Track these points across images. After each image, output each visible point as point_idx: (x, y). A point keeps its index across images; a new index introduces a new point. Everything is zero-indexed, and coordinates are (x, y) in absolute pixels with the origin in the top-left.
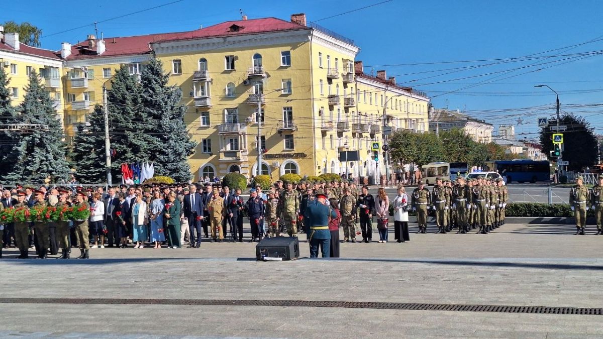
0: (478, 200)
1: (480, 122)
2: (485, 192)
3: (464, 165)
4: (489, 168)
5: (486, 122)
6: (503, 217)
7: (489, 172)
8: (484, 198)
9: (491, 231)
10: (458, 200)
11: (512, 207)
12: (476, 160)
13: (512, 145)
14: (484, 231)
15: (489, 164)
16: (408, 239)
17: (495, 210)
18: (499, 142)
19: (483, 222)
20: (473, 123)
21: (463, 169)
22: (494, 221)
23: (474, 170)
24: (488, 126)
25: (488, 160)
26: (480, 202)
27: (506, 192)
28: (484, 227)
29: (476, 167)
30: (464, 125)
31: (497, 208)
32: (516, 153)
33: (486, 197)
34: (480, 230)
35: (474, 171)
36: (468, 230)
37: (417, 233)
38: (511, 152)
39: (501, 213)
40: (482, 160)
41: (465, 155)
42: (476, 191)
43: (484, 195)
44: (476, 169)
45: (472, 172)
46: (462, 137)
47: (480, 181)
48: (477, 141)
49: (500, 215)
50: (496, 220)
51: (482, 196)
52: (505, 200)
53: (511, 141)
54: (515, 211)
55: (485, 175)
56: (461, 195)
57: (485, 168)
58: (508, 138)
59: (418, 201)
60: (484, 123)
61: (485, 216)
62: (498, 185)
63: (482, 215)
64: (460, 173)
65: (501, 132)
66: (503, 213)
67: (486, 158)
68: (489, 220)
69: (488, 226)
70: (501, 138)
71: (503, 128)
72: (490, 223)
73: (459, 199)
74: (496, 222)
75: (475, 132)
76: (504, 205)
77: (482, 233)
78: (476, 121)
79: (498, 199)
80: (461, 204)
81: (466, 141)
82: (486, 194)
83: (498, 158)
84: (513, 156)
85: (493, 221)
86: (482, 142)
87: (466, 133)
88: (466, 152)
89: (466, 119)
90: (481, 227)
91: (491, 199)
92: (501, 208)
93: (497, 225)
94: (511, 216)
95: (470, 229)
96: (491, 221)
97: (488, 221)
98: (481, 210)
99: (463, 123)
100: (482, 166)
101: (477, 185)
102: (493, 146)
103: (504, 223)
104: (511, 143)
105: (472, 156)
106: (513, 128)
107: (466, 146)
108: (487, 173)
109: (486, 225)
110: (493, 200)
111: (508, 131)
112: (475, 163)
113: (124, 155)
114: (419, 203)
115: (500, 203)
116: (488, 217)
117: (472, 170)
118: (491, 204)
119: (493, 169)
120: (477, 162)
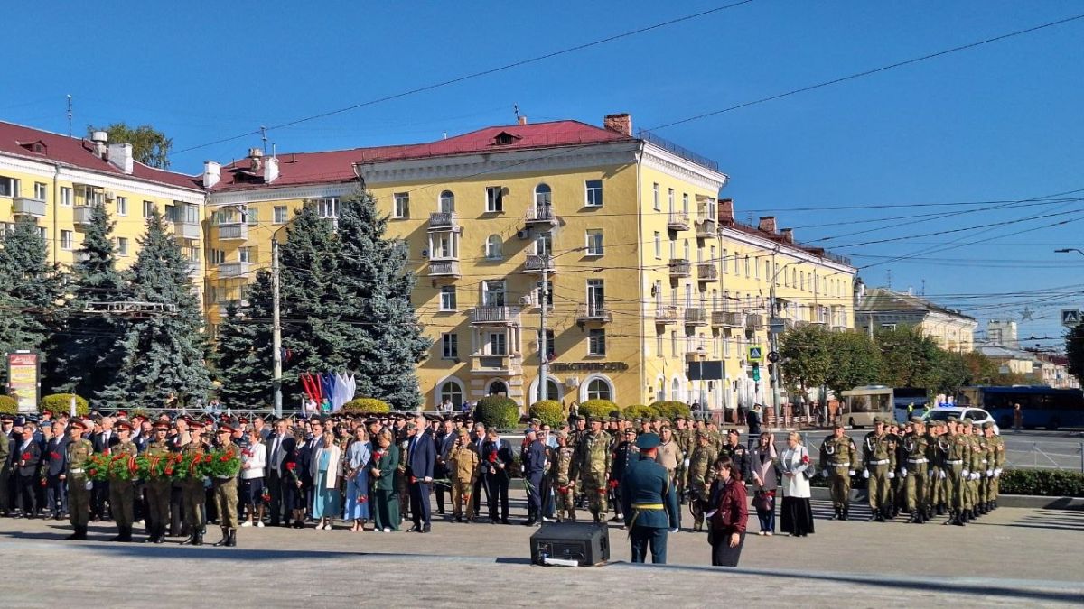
0: (948, 462)
1: (951, 313)
2: (962, 447)
3: (922, 393)
4: (968, 399)
5: (963, 313)
6: (994, 495)
7: (969, 409)
8: (959, 459)
9: (971, 521)
10: (911, 461)
11: (1012, 476)
12: (944, 383)
13: (1013, 358)
14: (960, 518)
15: (969, 392)
16: (811, 531)
17: (979, 482)
18: (986, 352)
19: (956, 502)
20: (938, 315)
21: (920, 400)
22: (978, 502)
23: (941, 402)
24: (968, 322)
25: (966, 383)
26: (951, 465)
27: (1000, 448)
28: (958, 511)
29: (943, 396)
30: (921, 320)
31: (982, 478)
32: (1020, 373)
33: (964, 457)
34: (951, 518)
35: (940, 405)
36: (927, 516)
37: (831, 519)
38: (1010, 370)
39: (992, 487)
40: (955, 384)
41: (923, 373)
42: (945, 446)
43: (960, 454)
44: (944, 402)
45: (937, 408)
46: (917, 340)
47: (953, 425)
48: (946, 348)
49: (989, 490)
50: (981, 499)
51: (956, 454)
52: (1000, 462)
53: (1011, 349)
54: (1017, 484)
55: (960, 413)
56: (917, 452)
57: (962, 400)
58: (1005, 344)
59: (832, 458)
60: (959, 315)
61: (962, 493)
62: (984, 436)
63: (956, 489)
64: (914, 407)
65: (992, 332)
66: (994, 488)
67: (962, 381)
68: (969, 499)
69: (965, 510)
70: (991, 344)
71: (996, 326)
72: (969, 506)
73: (915, 459)
74: (981, 504)
75: (937, 329)
76: (998, 472)
77: (954, 524)
78: (944, 311)
79: (985, 461)
80: (918, 468)
81: (926, 350)
82: (964, 451)
83: (986, 381)
84: (1013, 377)
85: (976, 502)
86: (954, 350)
87: (925, 334)
88: (925, 369)
89: (924, 308)
90: (951, 513)
91: (972, 460)
92: (990, 478)
93: (982, 509)
94: (1017, 493)
95: (931, 516)
96: (972, 502)
97: (965, 501)
98: (953, 481)
99: (920, 314)
100: (954, 396)
101: (946, 435)
102: (976, 357)
103: (996, 506)
104: (1011, 353)
105: (935, 376)
106: (1014, 325)
107: (926, 357)
108: (964, 410)
109: (962, 509)
110: (976, 463)
111: (1005, 333)
112: (942, 389)
113: (305, 359)
114: (834, 465)
115: (988, 468)
116: (967, 494)
117: (936, 403)
118: (971, 470)
119: (974, 401)
120: (945, 387)
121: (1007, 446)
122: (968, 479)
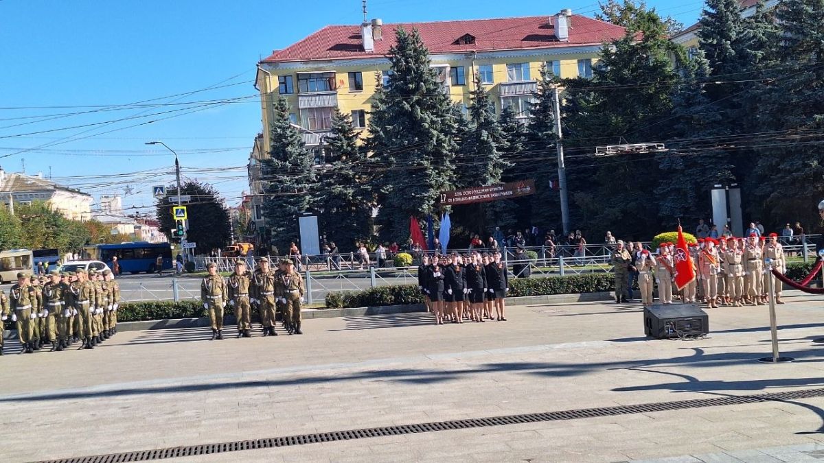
0: (79, 303)
1: (72, 191)
2: (89, 290)
3: (55, 252)
4: (89, 256)
5: (81, 191)
6: (114, 323)
7: (91, 262)
8: (87, 299)
9: (99, 344)
10: (51, 304)
11: (126, 308)
12: (71, 244)
13: (120, 223)
14: (90, 344)
15: (90, 249)
17: (103, 315)
18: (102, 219)
19: (86, 332)
20: (63, 193)
21: (53, 259)
22: (103, 330)
23: (68, 259)
24: (85, 197)
25: (87, 243)
26: (82, 305)
27: (116, 289)
28: (88, 339)
29: (70, 254)
30: (49, 197)
31: (105, 312)
32: (125, 234)
33: (90, 297)
34: (83, 344)
35: (69, 260)
36: (66, 345)
38: (119, 232)
39: (112, 318)
40: (79, 244)
41: (54, 238)
42: (75, 290)
43: (87, 295)
44: (71, 258)
45: (66, 263)
46: (48, 212)
47: (81, 275)
48: (70, 217)
49: (110, 320)
50: (105, 328)
51: (84, 296)
52: (117, 299)
53: (117, 217)
54: (130, 314)
55: (85, 265)
56: (55, 297)
57: (84, 255)
58: (113, 213)
60: (79, 192)
61: (90, 324)
62: (105, 280)
63: (86, 322)
64: (49, 264)
65: (103, 204)
66: (114, 319)
67: (84, 242)
68: (96, 328)
69: (93, 337)
70: (103, 213)
71: (106, 200)
72: (96, 334)
73: (54, 302)
74: (105, 331)
75: (62, 203)
76: (116, 307)
77: (86, 348)
78: (67, 190)
79: (106, 299)
80: (56, 308)
81: (55, 220)
82: (90, 293)
83: (101, 241)
84: (120, 237)
85: (101, 330)
86: (77, 219)
87: (54, 208)
88: (55, 235)
89: (52, 188)
90: (84, 340)
91: (96, 299)
93: (106, 335)
94: (126, 321)
95: (68, 344)
96: (98, 330)
97: (93, 330)
98: (83, 317)
99: (48, 193)
100: (79, 253)
102: (94, 224)
103: (115, 332)
104: (118, 219)
105: (64, 239)
106: (119, 198)
107: (55, 225)
108: (87, 263)
109: (91, 336)
110: (100, 301)
111: (113, 204)
112: (69, 248)
115: (109, 304)
116: (94, 324)
117: (66, 259)
118: (96, 306)
119: (94, 256)
120: (72, 247)
121: (121, 287)
122: (94, 314)
